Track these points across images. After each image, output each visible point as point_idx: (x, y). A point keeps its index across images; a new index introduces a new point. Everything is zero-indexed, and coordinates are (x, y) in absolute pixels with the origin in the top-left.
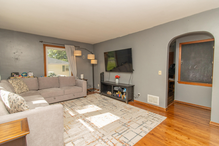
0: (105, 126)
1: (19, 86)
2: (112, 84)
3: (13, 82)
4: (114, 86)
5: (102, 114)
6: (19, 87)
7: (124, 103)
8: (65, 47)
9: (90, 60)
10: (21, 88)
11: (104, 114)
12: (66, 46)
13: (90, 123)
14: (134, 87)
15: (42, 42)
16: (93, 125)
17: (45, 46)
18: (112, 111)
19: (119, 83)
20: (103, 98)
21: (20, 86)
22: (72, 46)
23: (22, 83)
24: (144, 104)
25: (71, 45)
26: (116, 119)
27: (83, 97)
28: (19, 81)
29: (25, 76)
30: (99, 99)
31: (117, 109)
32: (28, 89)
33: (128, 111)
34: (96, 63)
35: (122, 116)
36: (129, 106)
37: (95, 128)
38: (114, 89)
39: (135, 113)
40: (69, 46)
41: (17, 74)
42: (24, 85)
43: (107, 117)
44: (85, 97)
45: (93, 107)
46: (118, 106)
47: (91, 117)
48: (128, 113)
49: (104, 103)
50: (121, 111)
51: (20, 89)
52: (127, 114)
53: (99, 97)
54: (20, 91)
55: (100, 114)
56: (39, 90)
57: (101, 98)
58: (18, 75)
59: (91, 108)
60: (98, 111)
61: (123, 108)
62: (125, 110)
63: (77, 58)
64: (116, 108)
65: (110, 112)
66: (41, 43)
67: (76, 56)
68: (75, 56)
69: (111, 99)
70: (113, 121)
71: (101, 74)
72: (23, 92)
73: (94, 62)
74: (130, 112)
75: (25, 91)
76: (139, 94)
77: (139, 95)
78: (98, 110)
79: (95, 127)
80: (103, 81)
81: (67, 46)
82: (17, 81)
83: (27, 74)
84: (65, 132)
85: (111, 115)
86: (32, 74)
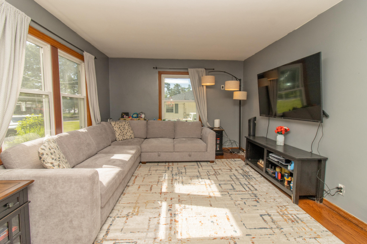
0: (194, 239)
1: (121, 130)
2: (264, 146)
3: (115, 125)
4: (269, 152)
5: (211, 208)
6: (122, 132)
7: (288, 199)
8: (188, 72)
9: (231, 93)
10: (124, 133)
11: (216, 208)
12: (190, 70)
13: (173, 219)
14: (327, 162)
15: (156, 68)
16: (173, 226)
17: (160, 74)
18: (238, 210)
19: (285, 145)
20: (246, 172)
21: (123, 130)
22: (200, 70)
23: (127, 127)
24: (354, 221)
25: (199, 68)
26: (230, 233)
27: (209, 161)
28: (123, 124)
29: (135, 117)
30: (234, 172)
31: (255, 208)
32: (133, 136)
33: (281, 223)
34: (245, 98)
35: (253, 232)
36: (295, 212)
37: (170, 234)
38: (268, 156)
39: (301, 239)
40: (195, 69)
41: (127, 114)
42: (129, 130)
43: (214, 219)
44: (213, 162)
45: (208, 186)
46: (263, 200)
47: (187, 206)
48: (277, 231)
49: (238, 183)
50: (261, 215)
51: (122, 135)
52: (270, 231)
53: (238, 168)
54: (122, 137)
55: (208, 206)
56: (146, 138)
57: (241, 171)
58: (128, 116)
59: (205, 187)
60: (210, 197)
61: (272, 212)
62: (274, 218)
63: (208, 90)
64: (255, 203)
65: (231, 211)
66: (155, 70)
67: (207, 87)
68: (205, 87)
69: (263, 178)
70: (221, 234)
71: (250, 121)
72: (125, 138)
73: (239, 95)
74: (287, 228)
75: (128, 137)
76: (340, 185)
77: (338, 188)
78: (212, 195)
79: (173, 232)
80: (254, 135)
81: (192, 70)
82: (120, 124)
83: (138, 114)
84: (125, 218)
85: (228, 219)
86: (143, 116)
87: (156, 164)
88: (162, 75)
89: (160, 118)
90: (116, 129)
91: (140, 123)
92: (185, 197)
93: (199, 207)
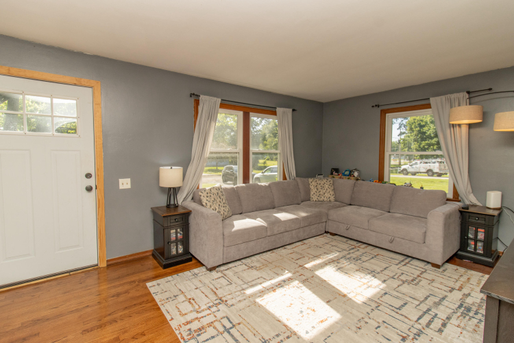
1: (318, 189)
3: (312, 182)
8: (429, 104)
10: (321, 193)
12: (433, 100)
13: (276, 288)
15: (379, 105)
16: (267, 292)
17: (384, 113)
18: (352, 325)
21: (320, 190)
23: (327, 187)
26: (300, 329)
28: (323, 183)
29: (346, 175)
32: (332, 199)
37: (256, 294)
41: (337, 170)
42: (328, 191)
43: (308, 311)
44: (437, 265)
51: (318, 195)
54: (317, 197)
56: (351, 204)
58: (338, 172)
65: (341, 320)
72: (321, 200)
75: (325, 199)
81: (438, 98)
82: (319, 182)
83: (351, 172)
84: (247, 268)
85: (322, 321)
86: (356, 174)
87: (345, 240)
88: (387, 115)
89: (381, 179)
90: (312, 187)
91: (345, 183)
92: (317, 281)
93: (313, 295)
